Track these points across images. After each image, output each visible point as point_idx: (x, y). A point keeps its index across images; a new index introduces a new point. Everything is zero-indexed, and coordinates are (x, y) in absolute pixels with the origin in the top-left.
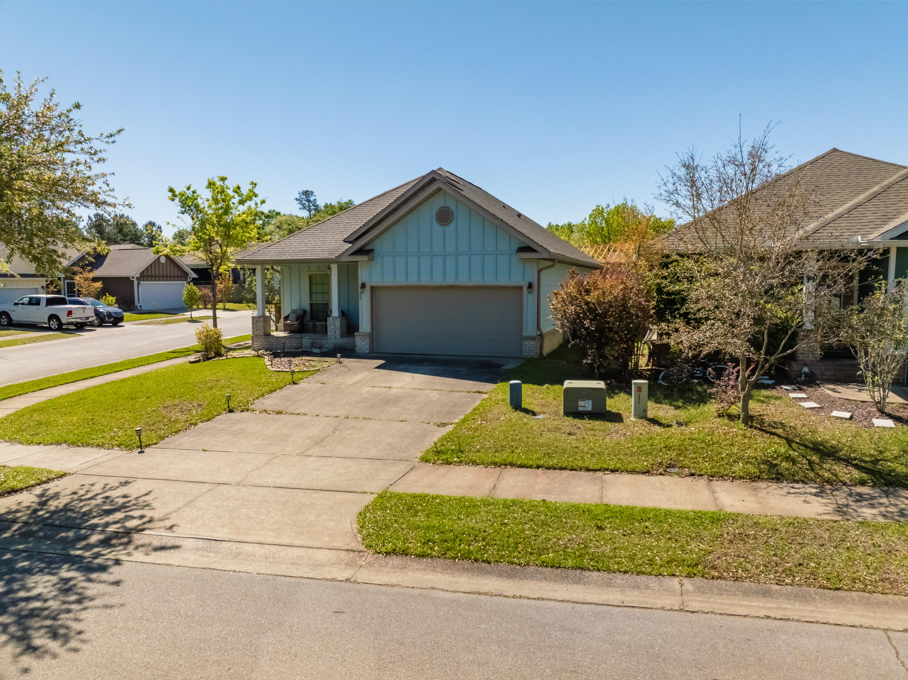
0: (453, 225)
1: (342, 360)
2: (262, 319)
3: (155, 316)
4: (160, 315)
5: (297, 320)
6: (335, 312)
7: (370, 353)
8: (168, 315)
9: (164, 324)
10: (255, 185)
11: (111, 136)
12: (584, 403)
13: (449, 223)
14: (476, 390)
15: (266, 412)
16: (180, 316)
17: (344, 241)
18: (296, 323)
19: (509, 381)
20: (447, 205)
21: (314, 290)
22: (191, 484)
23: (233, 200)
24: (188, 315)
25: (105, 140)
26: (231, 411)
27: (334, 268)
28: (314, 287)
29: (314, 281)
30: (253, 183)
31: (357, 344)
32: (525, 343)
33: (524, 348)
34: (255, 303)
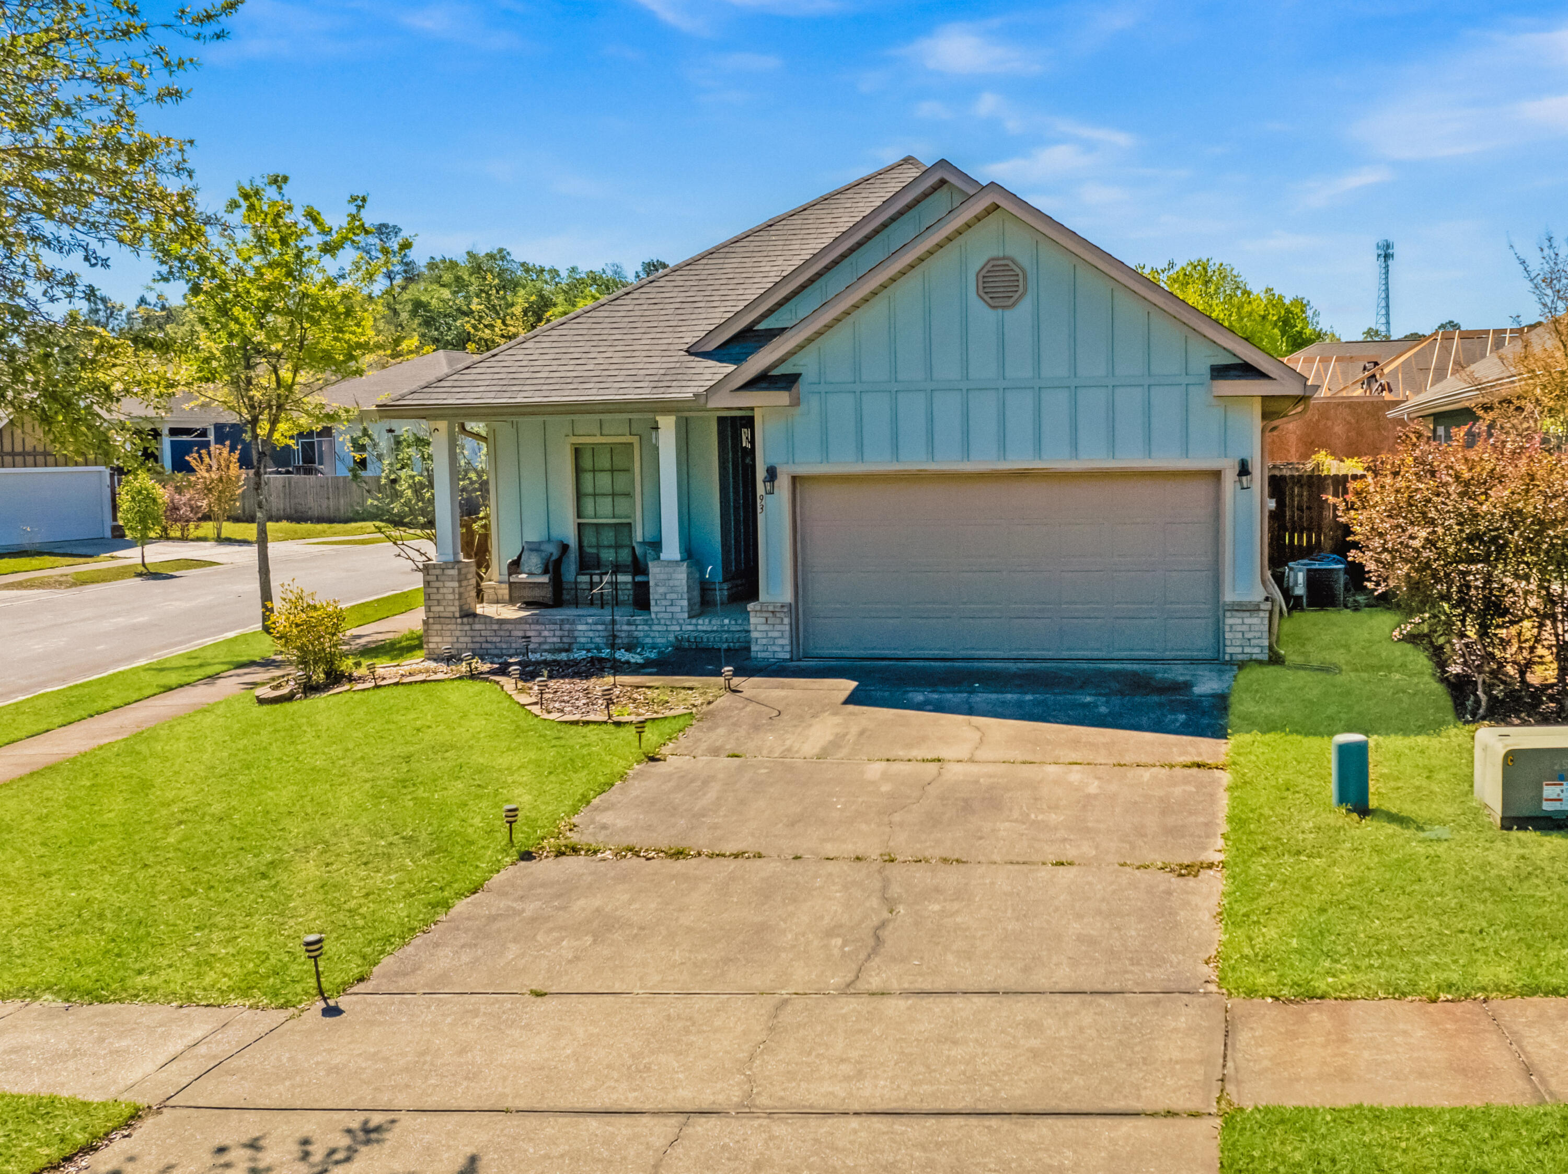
0: (1026, 306)
1: (736, 681)
2: (454, 572)
3: (36, 562)
4: (48, 560)
5: (546, 571)
6: (671, 549)
7: (791, 660)
8: (70, 560)
9: (74, 585)
10: (364, 200)
11: (209, 17)
12: (1557, 789)
13: (1014, 305)
14: (1188, 759)
15: (637, 854)
16: (102, 563)
17: (688, 352)
18: (545, 579)
19: (1331, 734)
20: (1010, 252)
21: (588, 487)
22: (593, 1123)
23: (307, 241)
24: (131, 556)
25: (193, 30)
26: (527, 856)
27: (667, 425)
28: (588, 477)
29: (587, 463)
30: (354, 199)
31: (754, 635)
32: (1229, 621)
33: (1227, 635)
34: (431, 524)
